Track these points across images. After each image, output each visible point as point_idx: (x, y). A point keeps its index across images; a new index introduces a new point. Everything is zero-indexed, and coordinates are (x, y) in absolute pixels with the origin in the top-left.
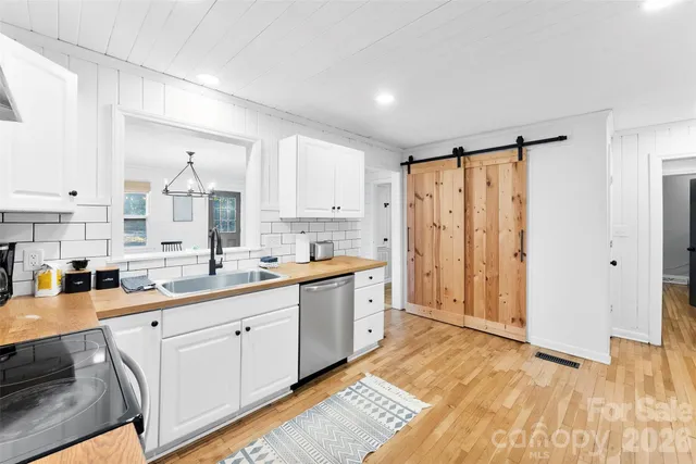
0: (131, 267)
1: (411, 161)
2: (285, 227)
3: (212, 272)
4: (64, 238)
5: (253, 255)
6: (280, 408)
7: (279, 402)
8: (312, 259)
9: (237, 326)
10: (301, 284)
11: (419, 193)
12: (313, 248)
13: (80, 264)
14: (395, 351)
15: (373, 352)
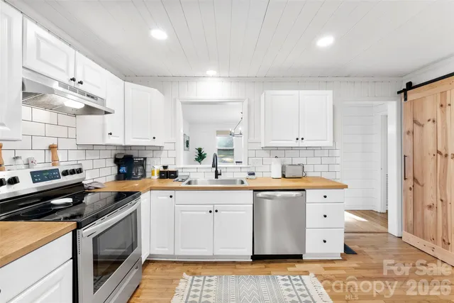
0: (184, 170)
1: (410, 86)
2: (265, 154)
3: (216, 177)
4: (162, 156)
5: (243, 170)
6: (238, 266)
7: (240, 263)
8: (284, 176)
9: (211, 208)
10: (254, 191)
11: (419, 120)
12: (283, 168)
13: (165, 167)
14: (356, 268)
15: (332, 261)
